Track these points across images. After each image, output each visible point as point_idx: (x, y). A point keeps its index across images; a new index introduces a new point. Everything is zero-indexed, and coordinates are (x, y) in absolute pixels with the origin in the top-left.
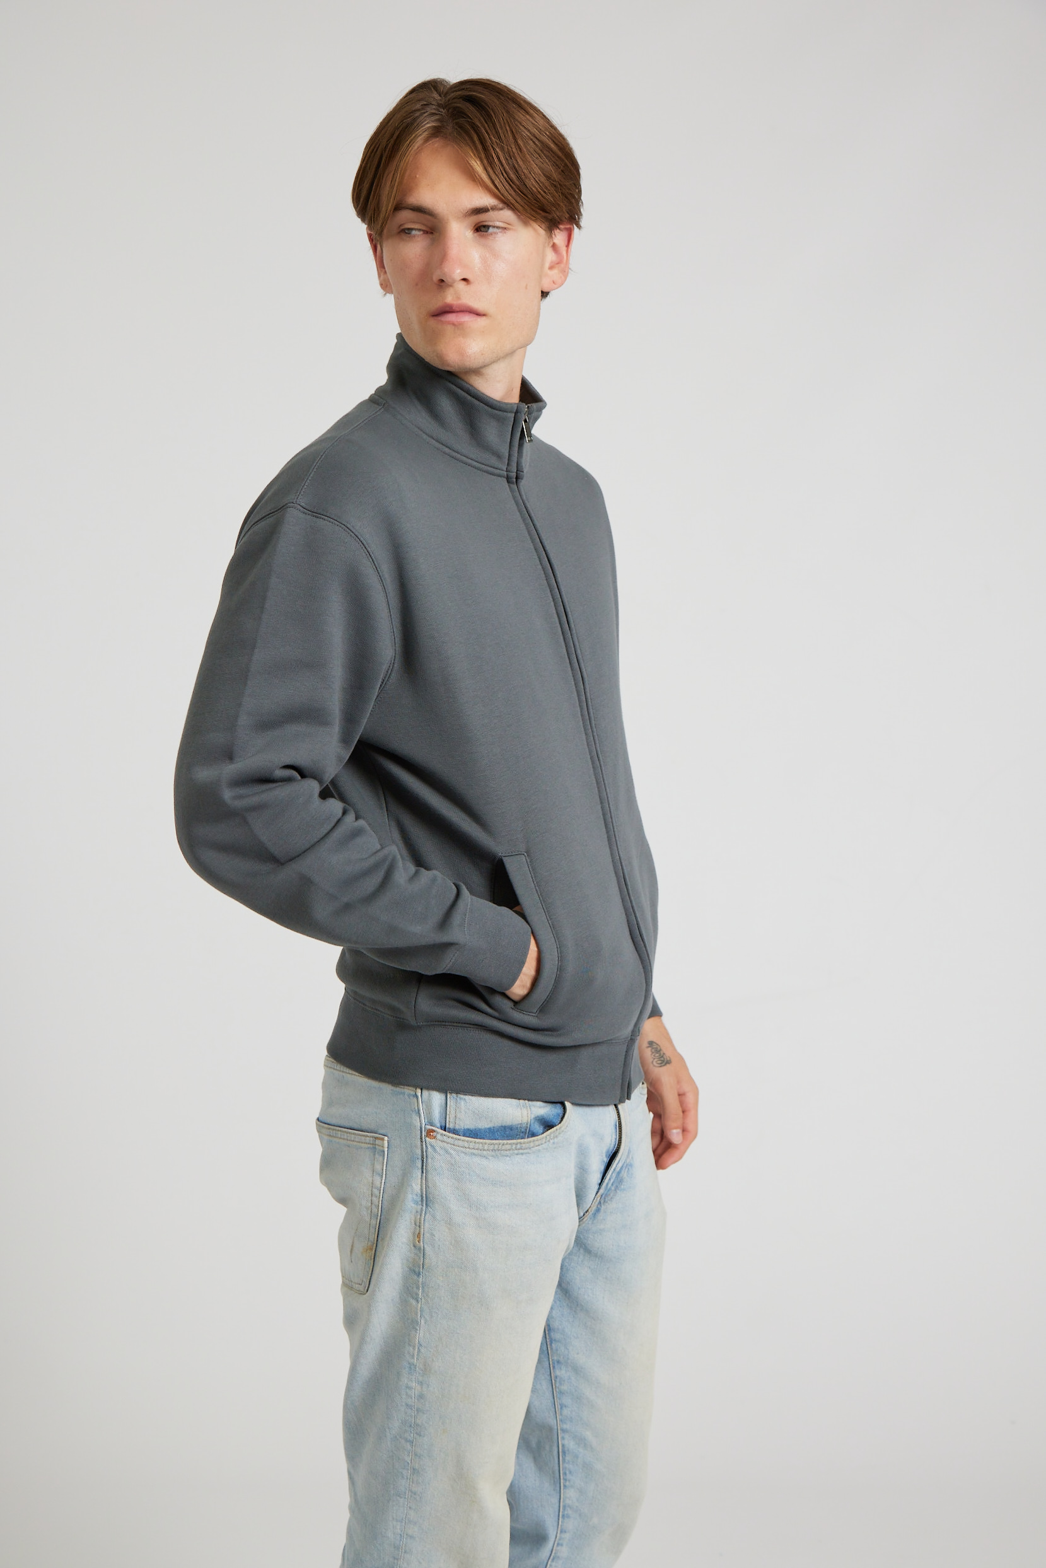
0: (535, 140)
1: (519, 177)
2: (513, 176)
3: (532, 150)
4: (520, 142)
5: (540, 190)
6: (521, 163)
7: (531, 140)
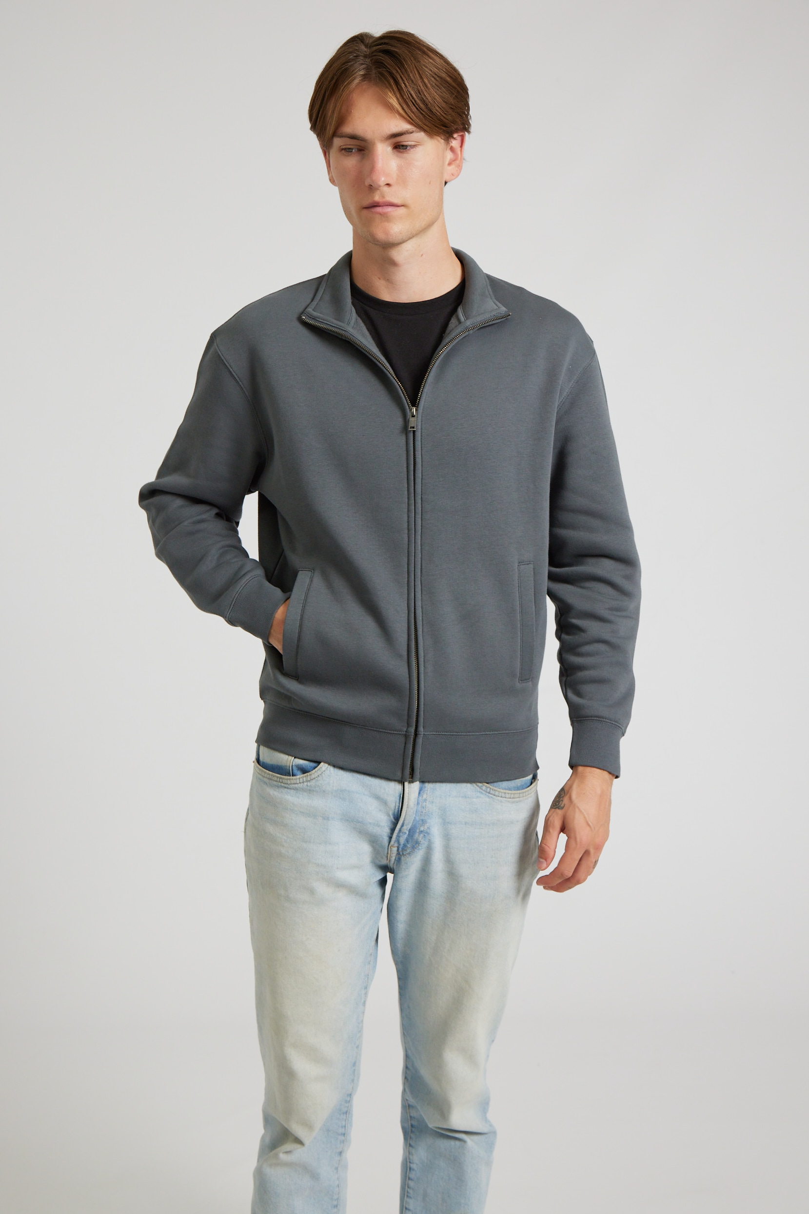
0: (436, 77)
1: (426, 105)
2: (422, 106)
3: (434, 84)
4: (426, 80)
5: (443, 114)
6: (427, 96)
7: (433, 77)
